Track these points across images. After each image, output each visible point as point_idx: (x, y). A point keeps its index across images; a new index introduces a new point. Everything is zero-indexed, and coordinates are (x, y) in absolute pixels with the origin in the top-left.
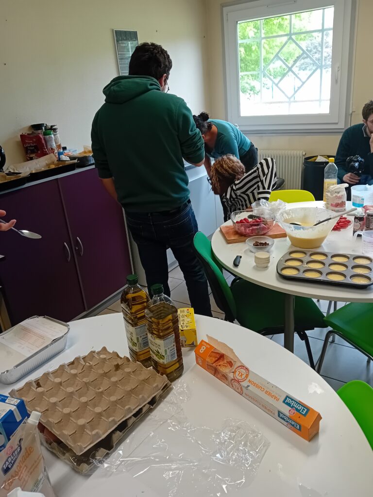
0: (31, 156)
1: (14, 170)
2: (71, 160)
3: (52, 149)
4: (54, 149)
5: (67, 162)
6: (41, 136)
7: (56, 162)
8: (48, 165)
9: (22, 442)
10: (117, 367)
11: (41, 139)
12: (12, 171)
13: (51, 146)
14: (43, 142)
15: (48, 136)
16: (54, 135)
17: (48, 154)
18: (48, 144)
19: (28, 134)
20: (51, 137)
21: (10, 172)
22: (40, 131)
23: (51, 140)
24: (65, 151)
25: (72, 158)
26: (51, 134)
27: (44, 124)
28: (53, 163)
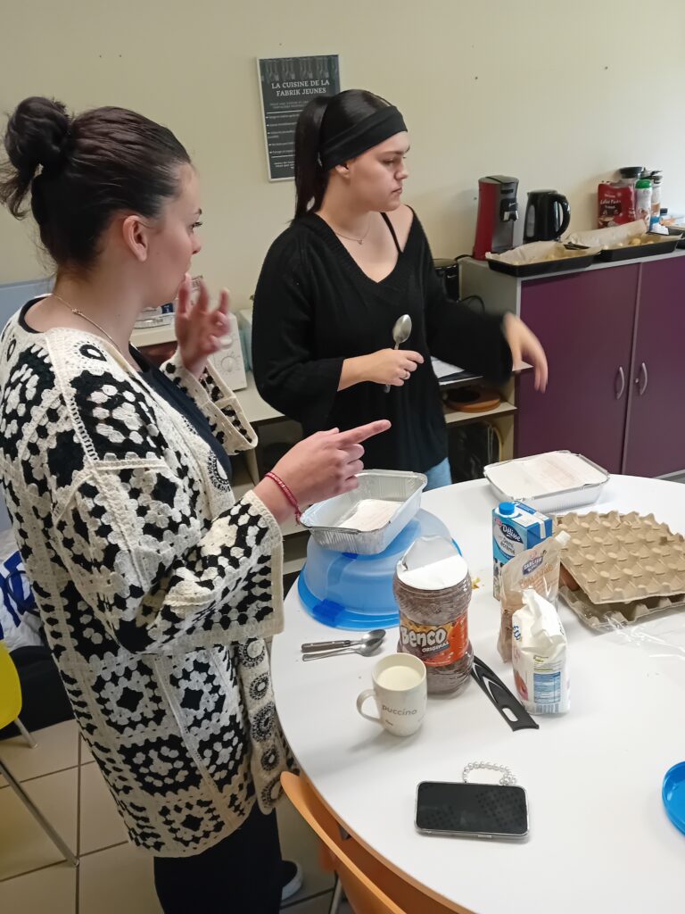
0: (607, 219)
1: (577, 241)
2: (670, 234)
3: (643, 211)
4: (647, 213)
5: (662, 237)
6: (632, 189)
7: (644, 235)
8: (630, 239)
9: (545, 555)
10: (664, 541)
11: (631, 193)
12: (574, 242)
13: (644, 206)
14: (633, 198)
15: (643, 190)
16: (654, 188)
17: (634, 220)
18: (639, 203)
19: (611, 184)
20: (648, 192)
21: (570, 243)
22: (630, 181)
23: (646, 197)
24: (663, 217)
25: (673, 232)
26: (648, 187)
27: (641, 168)
28: (639, 236)
